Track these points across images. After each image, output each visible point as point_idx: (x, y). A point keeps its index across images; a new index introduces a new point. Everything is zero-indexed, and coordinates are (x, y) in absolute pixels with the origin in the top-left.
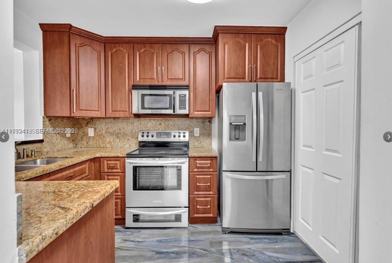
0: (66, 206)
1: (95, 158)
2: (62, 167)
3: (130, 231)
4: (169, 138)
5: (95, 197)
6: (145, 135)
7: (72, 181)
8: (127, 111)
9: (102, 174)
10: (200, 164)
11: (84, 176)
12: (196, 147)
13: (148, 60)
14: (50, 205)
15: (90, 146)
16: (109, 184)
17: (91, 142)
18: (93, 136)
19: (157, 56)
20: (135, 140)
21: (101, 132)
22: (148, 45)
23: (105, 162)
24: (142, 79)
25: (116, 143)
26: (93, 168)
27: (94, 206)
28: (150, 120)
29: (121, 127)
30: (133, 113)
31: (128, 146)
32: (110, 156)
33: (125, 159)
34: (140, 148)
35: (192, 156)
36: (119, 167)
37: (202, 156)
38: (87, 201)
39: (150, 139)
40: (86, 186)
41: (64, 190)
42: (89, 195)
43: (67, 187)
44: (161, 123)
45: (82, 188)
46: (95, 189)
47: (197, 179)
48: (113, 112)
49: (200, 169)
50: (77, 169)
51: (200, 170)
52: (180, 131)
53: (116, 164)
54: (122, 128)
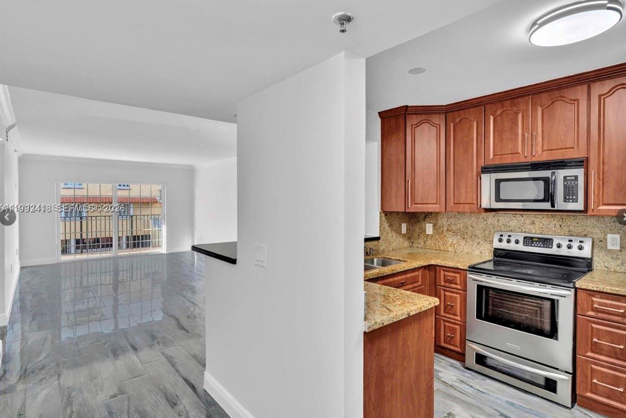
0: (390, 308)
1: (430, 266)
2: (394, 272)
3: (470, 374)
4: (549, 248)
5: (412, 308)
6: (505, 238)
7: (399, 290)
8: (474, 204)
9: (437, 287)
10: (600, 304)
11: (416, 285)
12: (612, 270)
13: (507, 125)
14: (381, 305)
15: (428, 247)
16: (428, 300)
17: (429, 242)
18: (432, 233)
19: (523, 116)
20: (488, 245)
21: (441, 229)
22: (509, 102)
23: (442, 272)
24: (497, 155)
25: (461, 247)
26: (428, 277)
27: (410, 315)
28: (514, 215)
29: (468, 224)
30: (482, 207)
31: (477, 252)
32: (448, 266)
33: (466, 273)
34: (495, 258)
35: (582, 287)
36: (458, 283)
37: (604, 291)
38: (405, 309)
39: (512, 246)
40: (408, 297)
41: (391, 296)
42: (408, 305)
43: (394, 294)
44: (534, 221)
45: (405, 298)
46: (414, 301)
47: (594, 331)
48: (455, 205)
49: (602, 314)
50: (409, 275)
51: (600, 315)
52: (571, 238)
53: (456, 277)
54: (470, 226)
